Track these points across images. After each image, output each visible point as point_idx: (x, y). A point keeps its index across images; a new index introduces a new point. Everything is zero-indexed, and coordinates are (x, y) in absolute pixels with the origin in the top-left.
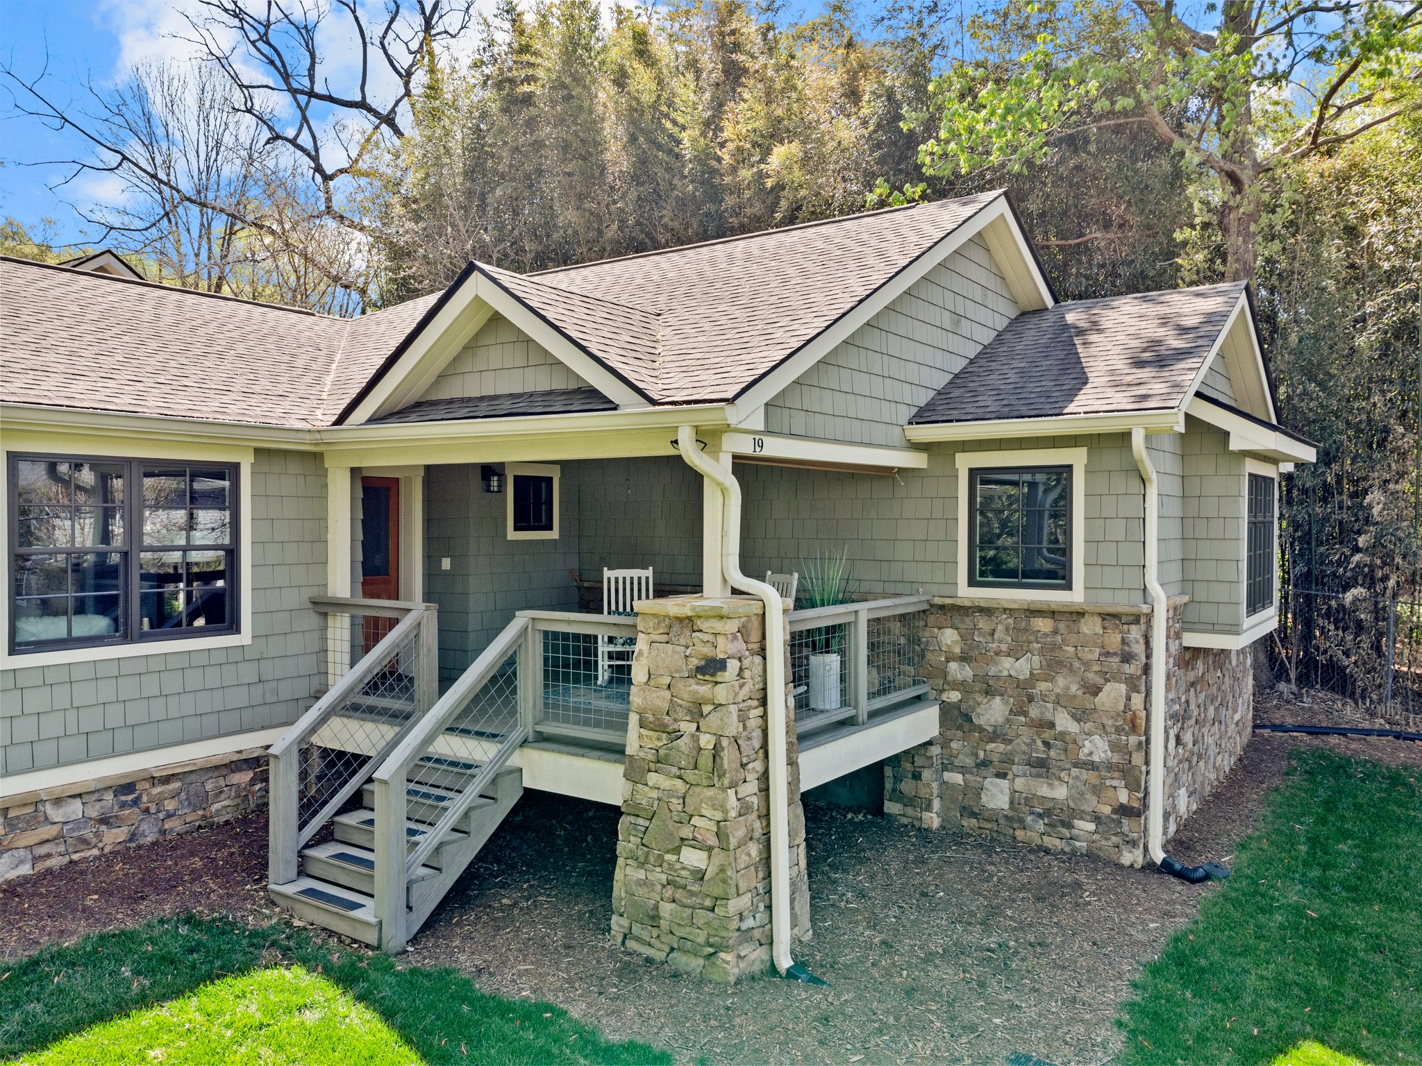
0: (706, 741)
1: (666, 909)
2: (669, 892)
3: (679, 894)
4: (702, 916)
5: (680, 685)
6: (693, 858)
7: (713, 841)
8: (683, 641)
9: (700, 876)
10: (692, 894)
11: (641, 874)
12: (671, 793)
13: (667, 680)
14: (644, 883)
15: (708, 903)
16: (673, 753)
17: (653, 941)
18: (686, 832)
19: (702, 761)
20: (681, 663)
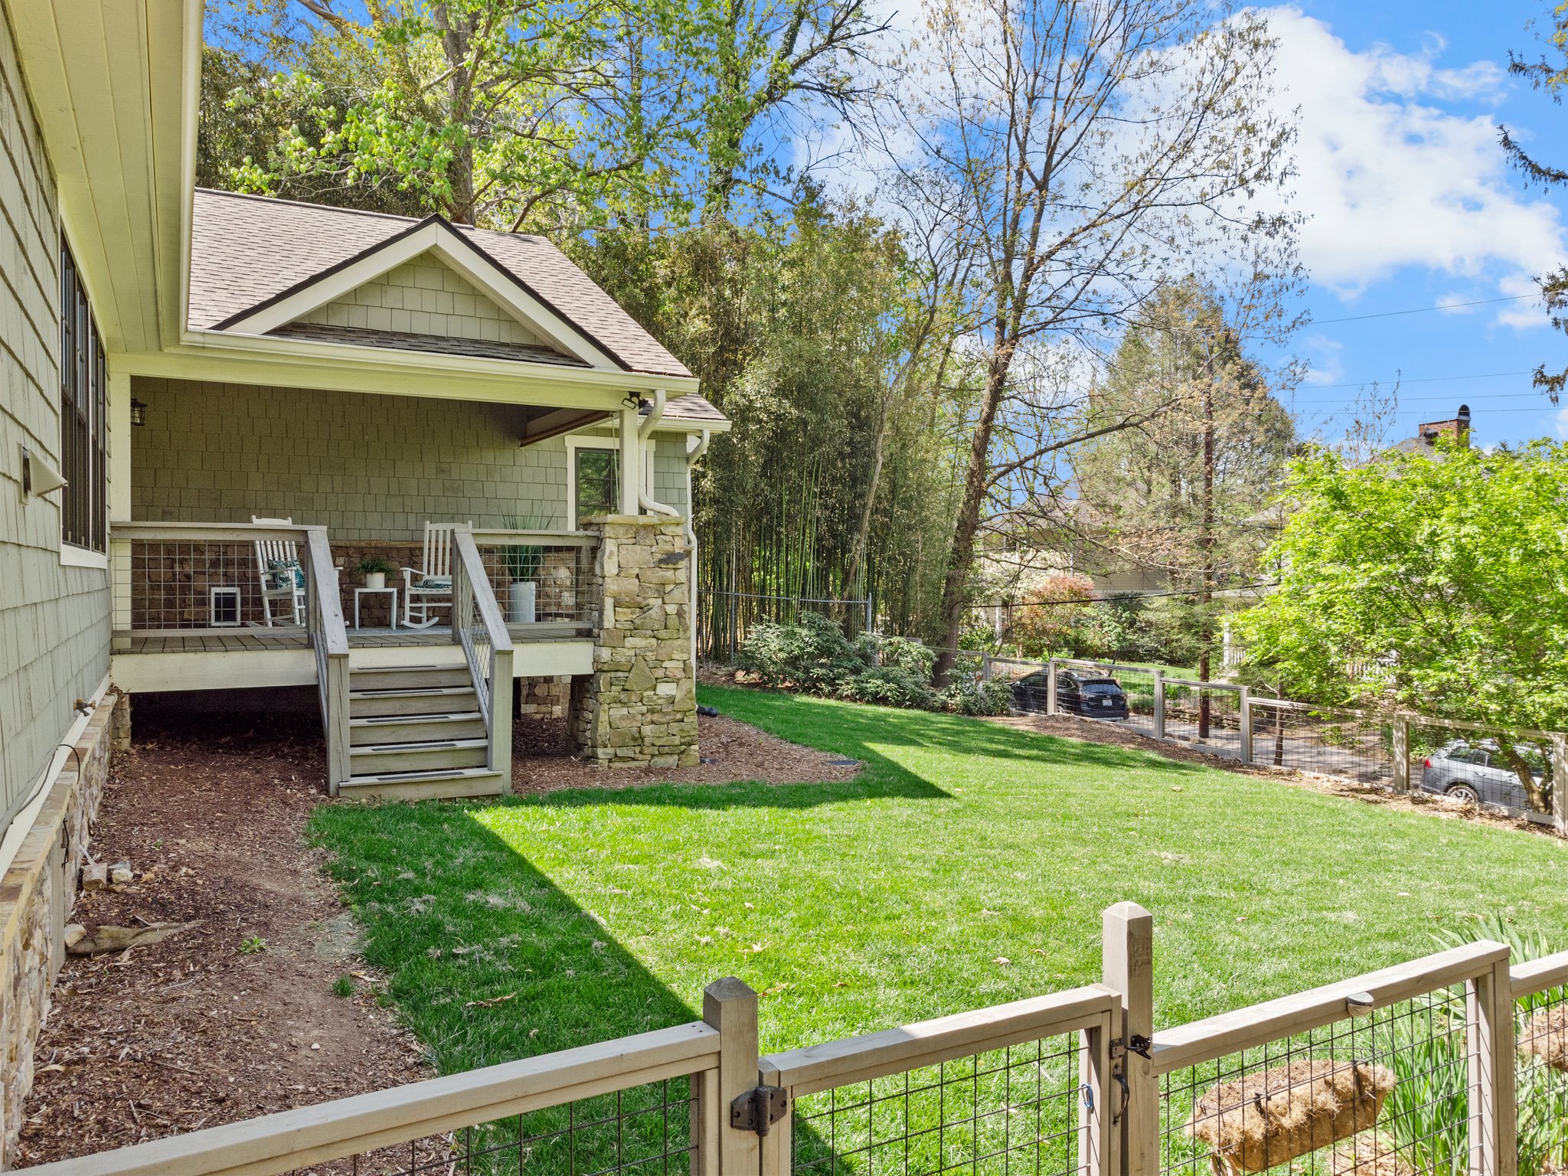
0: (672, 609)
1: (647, 730)
2: (649, 717)
3: (655, 717)
4: (675, 728)
5: (649, 573)
6: (665, 689)
7: (680, 674)
8: (648, 542)
9: (672, 700)
10: (668, 714)
11: (624, 711)
12: (647, 649)
13: (637, 571)
14: (630, 717)
15: (679, 716)
16: (648, 621)
17: (637, 756)
18: (660, 673)
19: (670, 623)
20: (648, 557)
